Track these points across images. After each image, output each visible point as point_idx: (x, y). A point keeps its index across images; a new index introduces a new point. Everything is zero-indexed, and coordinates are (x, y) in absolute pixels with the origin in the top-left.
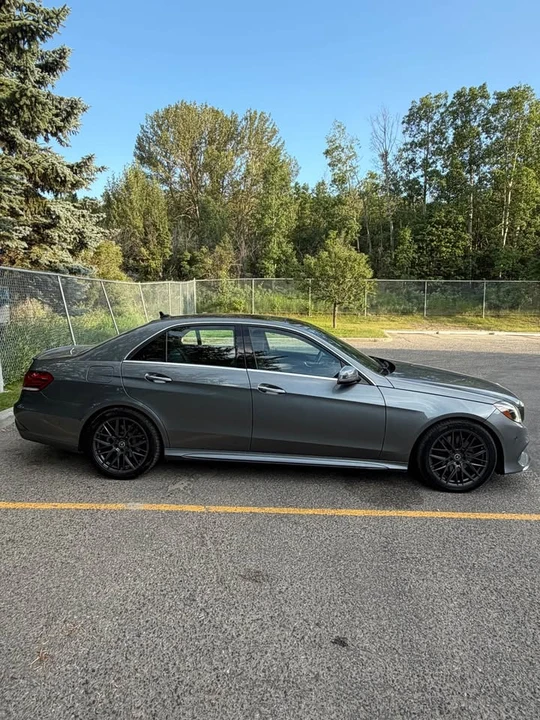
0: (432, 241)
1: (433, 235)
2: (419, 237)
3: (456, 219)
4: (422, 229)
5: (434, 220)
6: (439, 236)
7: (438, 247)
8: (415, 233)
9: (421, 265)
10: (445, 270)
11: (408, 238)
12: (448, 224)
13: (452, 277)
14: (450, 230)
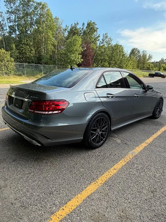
0: (23, 50)
1: (23, 48)
2: (18, 48)
3: (30, 43)
4: (18, 45)
5: (23, 42)
6: (25, 48)
7: (25, 52)
8: (16, 46)
9: (20, 58)
10: (28, 60)
11: (14, 48)
12: (27, 45)
13: (30, 63)
14: (28, 47)
